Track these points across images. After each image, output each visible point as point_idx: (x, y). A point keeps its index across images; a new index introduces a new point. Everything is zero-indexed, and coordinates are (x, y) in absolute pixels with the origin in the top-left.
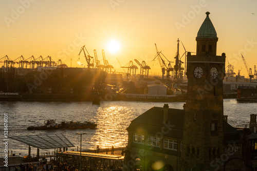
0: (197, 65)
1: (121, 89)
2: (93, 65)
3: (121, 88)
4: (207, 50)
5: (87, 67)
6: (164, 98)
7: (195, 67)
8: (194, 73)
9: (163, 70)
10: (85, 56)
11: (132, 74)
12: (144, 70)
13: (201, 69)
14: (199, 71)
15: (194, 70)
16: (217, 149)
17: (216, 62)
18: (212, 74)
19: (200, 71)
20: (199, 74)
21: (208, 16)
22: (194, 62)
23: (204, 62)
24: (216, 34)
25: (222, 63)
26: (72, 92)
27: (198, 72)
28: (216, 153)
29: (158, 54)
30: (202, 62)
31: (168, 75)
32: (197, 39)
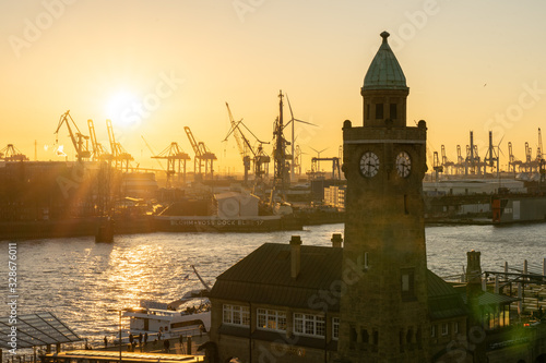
0: (367, 148)
1: (155, 207)
2: (87, 154)
3: (155, 204)
4: (387, 114)
5: (75, 159)
6: (255, 222)
7: (363, 154)
8: (359, 165)
9: (246, 160)
10: (71, 135)
11: (177, 171)
12: (203, 162)
13: (376, 157)
14: (371, 162)
15: (361, 158)
16: (415, 330)
17: (408, 142)
18: (400, 167)
19: (373, 162)
20: (372, 169)
21: (385, 41)
22: (361, 142)
23: (382, 141)
24: (403, 80)
25: (419, 142)
26: (47, 217)
27: (369, 165)
28: (414, 340)
29: (235, 125)
30: (378, 141)
31: (259, 172)
32: (365, 92)
